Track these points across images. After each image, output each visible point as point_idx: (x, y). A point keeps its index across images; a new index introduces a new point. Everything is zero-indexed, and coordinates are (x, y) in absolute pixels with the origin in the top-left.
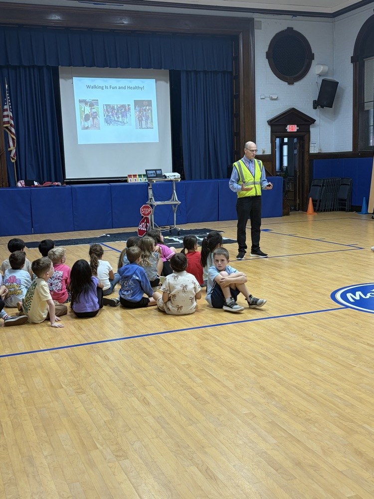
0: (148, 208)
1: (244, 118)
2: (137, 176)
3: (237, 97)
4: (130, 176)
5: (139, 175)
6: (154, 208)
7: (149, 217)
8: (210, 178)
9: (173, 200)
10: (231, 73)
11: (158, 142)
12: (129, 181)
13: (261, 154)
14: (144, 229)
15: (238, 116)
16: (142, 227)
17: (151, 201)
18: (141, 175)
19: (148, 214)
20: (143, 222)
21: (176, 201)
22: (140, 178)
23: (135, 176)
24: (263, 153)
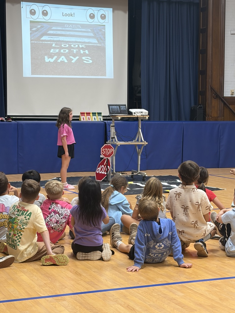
0: (110, 147)
1: (212, 54)
2: (91, 114)
3: (205, 31)
4: (82, 114)
5: (92, 114)
6: (116, 148)
7: (110, 159)
8: (171, 119)
9: (138, 140)
10: (198, 4)
11: (113, 78)
12: (82, 120)
13: (230, 96)
14: (103, 173)
15: (204, 52)
16: (101, 170)
17: (112, 141)
18: (95, 113)
19: (109, 156)
20: (102, 164)
21: (141, 141)
22: (94, 117)
23: (88, 114)
24: (232, 94)
